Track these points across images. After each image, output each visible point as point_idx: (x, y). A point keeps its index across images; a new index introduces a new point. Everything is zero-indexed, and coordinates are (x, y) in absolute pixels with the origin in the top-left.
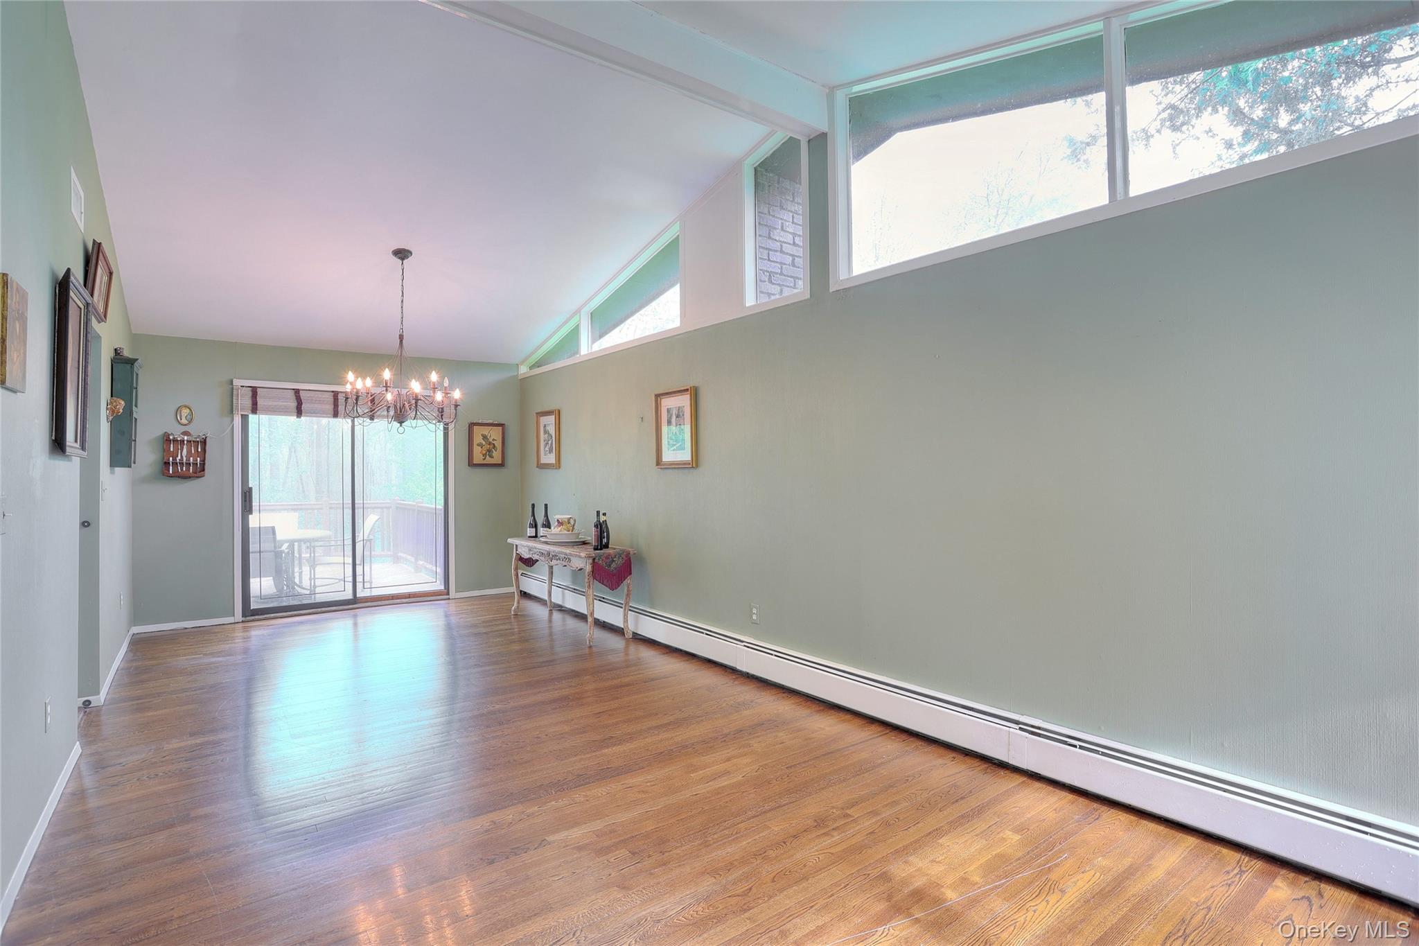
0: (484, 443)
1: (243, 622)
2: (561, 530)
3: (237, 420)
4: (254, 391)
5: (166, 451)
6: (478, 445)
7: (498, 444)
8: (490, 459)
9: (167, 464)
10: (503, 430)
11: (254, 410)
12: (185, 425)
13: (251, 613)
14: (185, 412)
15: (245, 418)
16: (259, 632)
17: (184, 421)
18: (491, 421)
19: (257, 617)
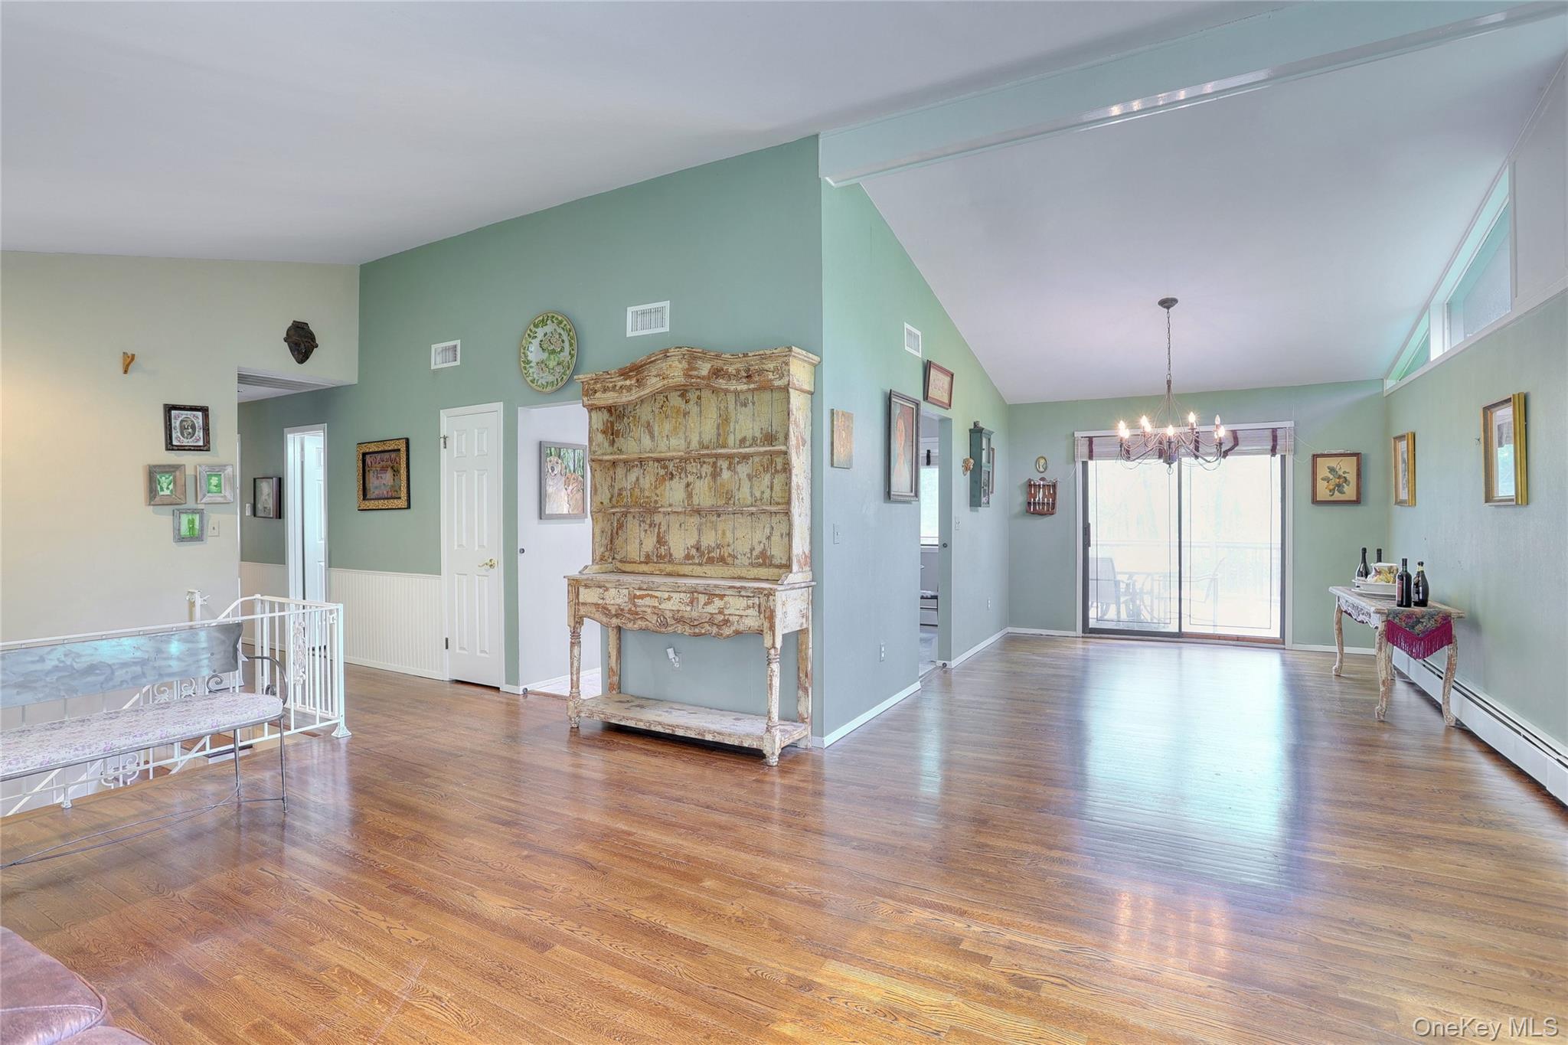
0: (1331, 477)
1: (1082, 637)
2: (1376, 581)
3: (1079, 466)
4: (1090, 440)
5: (1031, 495)
6: (1323, 479)
7: (1352, 477)
8: (1340, 495)
9: (1029, 503)
10: (1358, 460)
11: (1091, 457)
12: (1042, 472)
13: (1089, 631)
14: (1042, 461)
15: (1085, 464)
16: (1095, 646)
17: (1042, 469)
18: (1342, 451)
19: (1094, 635)
